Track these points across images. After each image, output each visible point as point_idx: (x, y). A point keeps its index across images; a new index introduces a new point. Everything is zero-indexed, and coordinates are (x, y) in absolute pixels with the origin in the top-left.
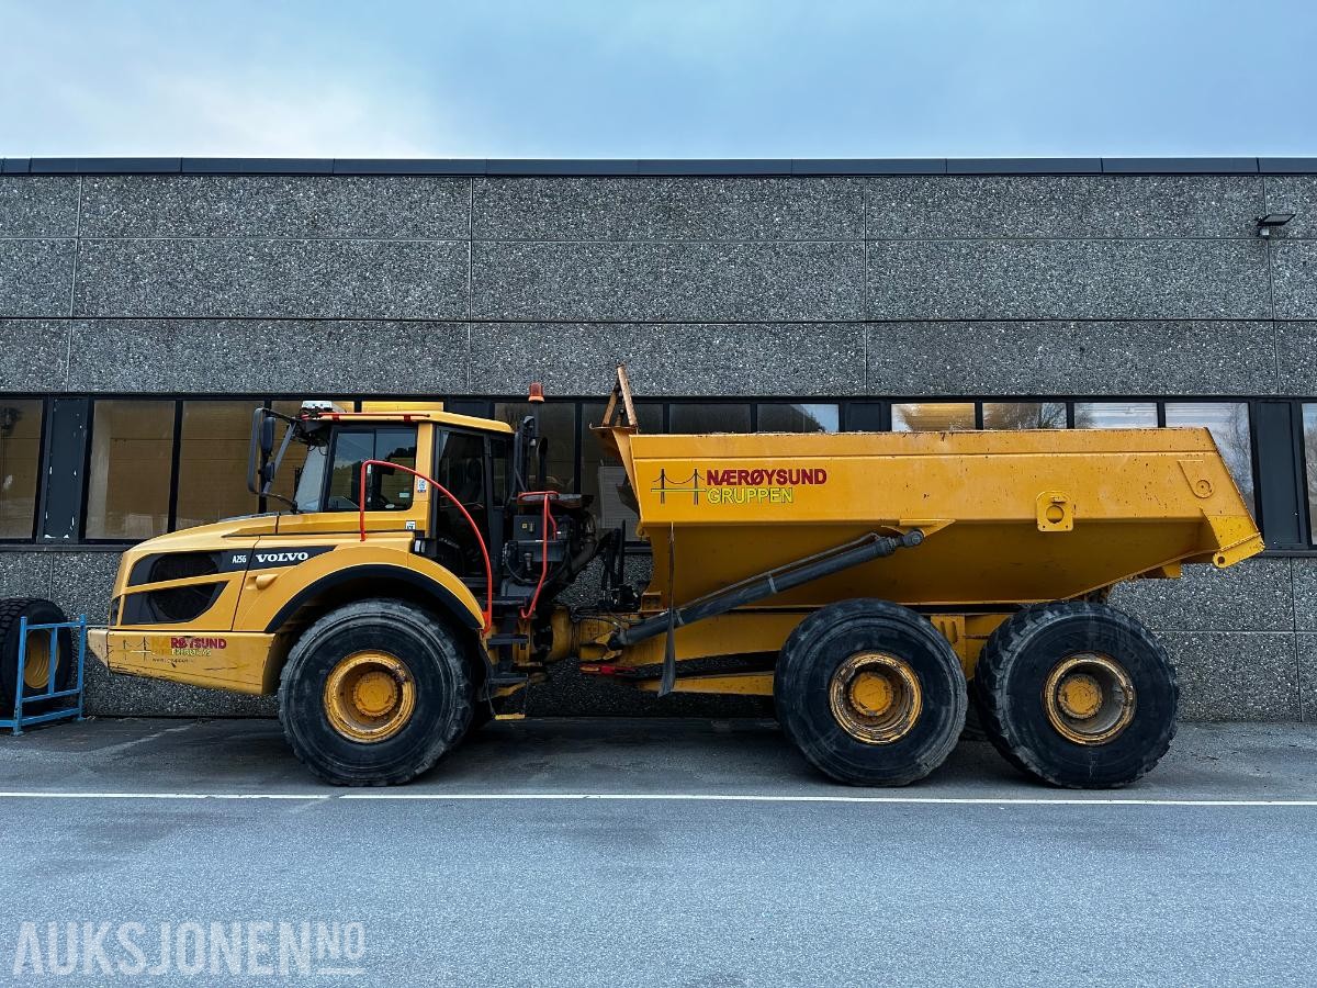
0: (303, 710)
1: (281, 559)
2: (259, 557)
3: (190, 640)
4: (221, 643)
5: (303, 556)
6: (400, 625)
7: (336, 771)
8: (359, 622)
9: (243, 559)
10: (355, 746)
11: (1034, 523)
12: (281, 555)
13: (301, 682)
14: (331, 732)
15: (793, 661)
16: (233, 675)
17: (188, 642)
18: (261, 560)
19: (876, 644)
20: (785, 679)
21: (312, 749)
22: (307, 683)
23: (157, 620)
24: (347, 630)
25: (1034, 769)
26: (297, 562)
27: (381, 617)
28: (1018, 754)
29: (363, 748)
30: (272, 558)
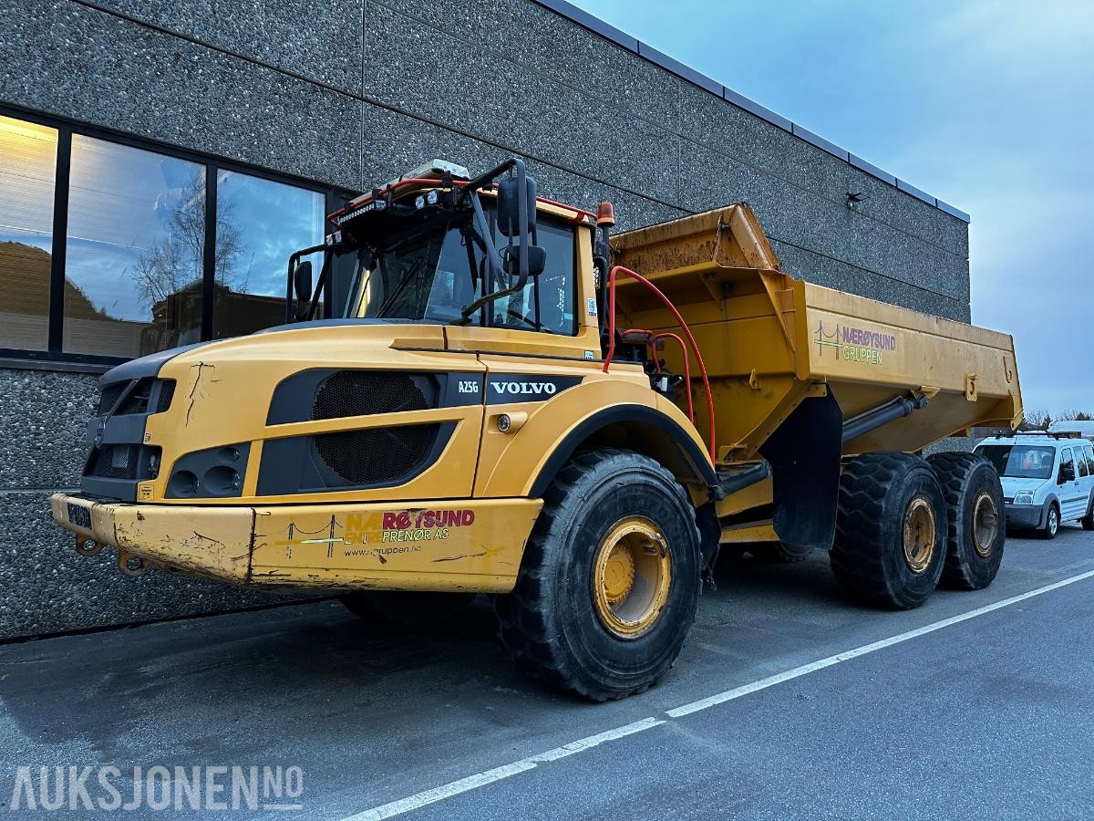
0: (575, 605)
1: (524, 391)
2: (496, 385)
3: (418, 514)
4: (464, 518)
5: (550, 388)
6: (655, 482)
7: (610, 683)
8: (625, 480)
9: (472, 388)
10: (624, 644)
11: (964, 394)
12: (524, 385)
13: (572, 566)
14: (602, 632)
15: (886, 508)
16: (477, 565)
17: (413, 518)
18: (500, 391)
19: (921, 490)
20: (881, 524)
21: (586, 660)
22: (578, 566)
23: (331, 487)
24: (614, 491)
25: (968, 578)
26: (544, 396)
27: (641, 473)
28: (963, 569)
29: (631, 646)
30: (514, 388)
